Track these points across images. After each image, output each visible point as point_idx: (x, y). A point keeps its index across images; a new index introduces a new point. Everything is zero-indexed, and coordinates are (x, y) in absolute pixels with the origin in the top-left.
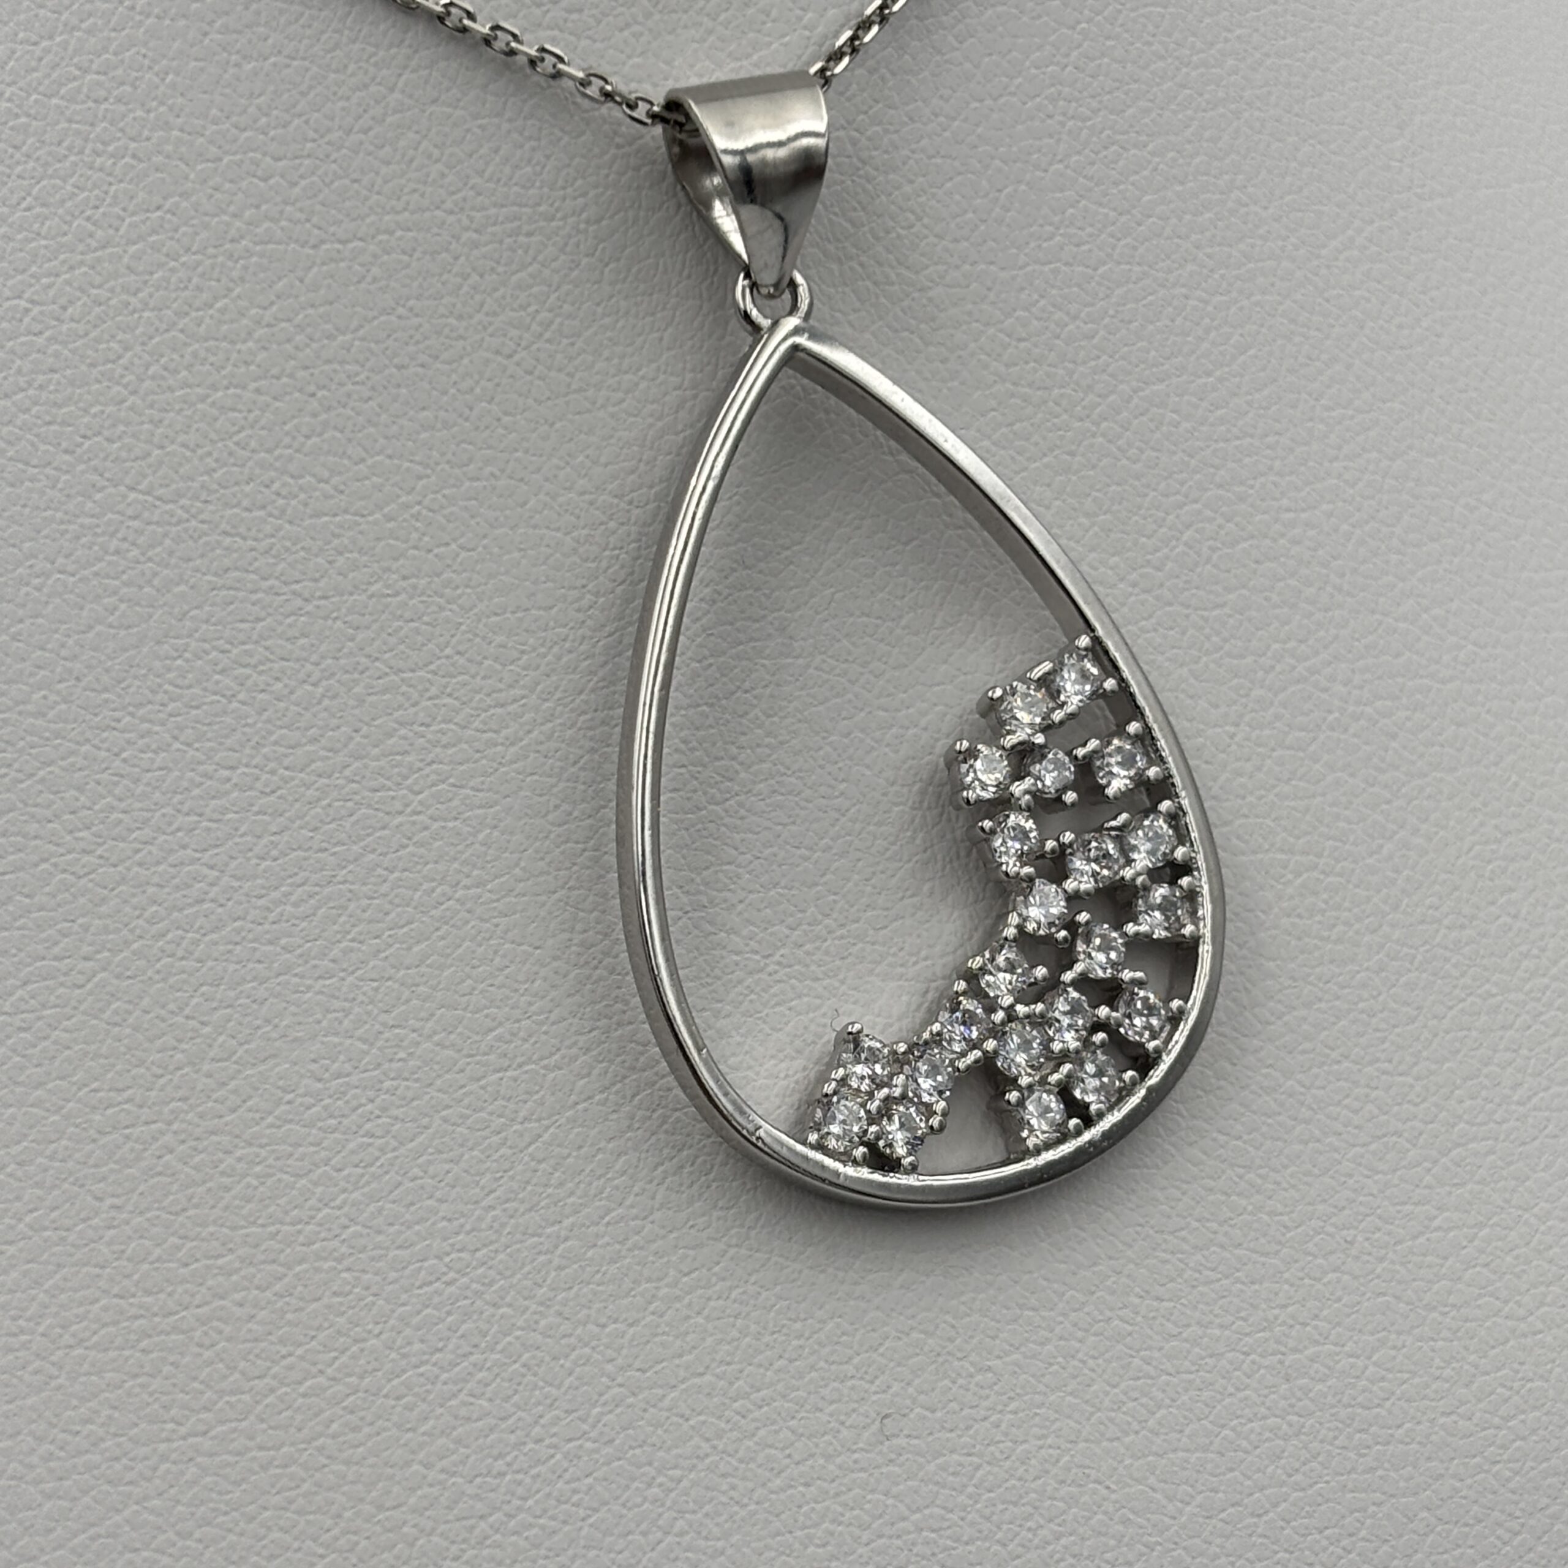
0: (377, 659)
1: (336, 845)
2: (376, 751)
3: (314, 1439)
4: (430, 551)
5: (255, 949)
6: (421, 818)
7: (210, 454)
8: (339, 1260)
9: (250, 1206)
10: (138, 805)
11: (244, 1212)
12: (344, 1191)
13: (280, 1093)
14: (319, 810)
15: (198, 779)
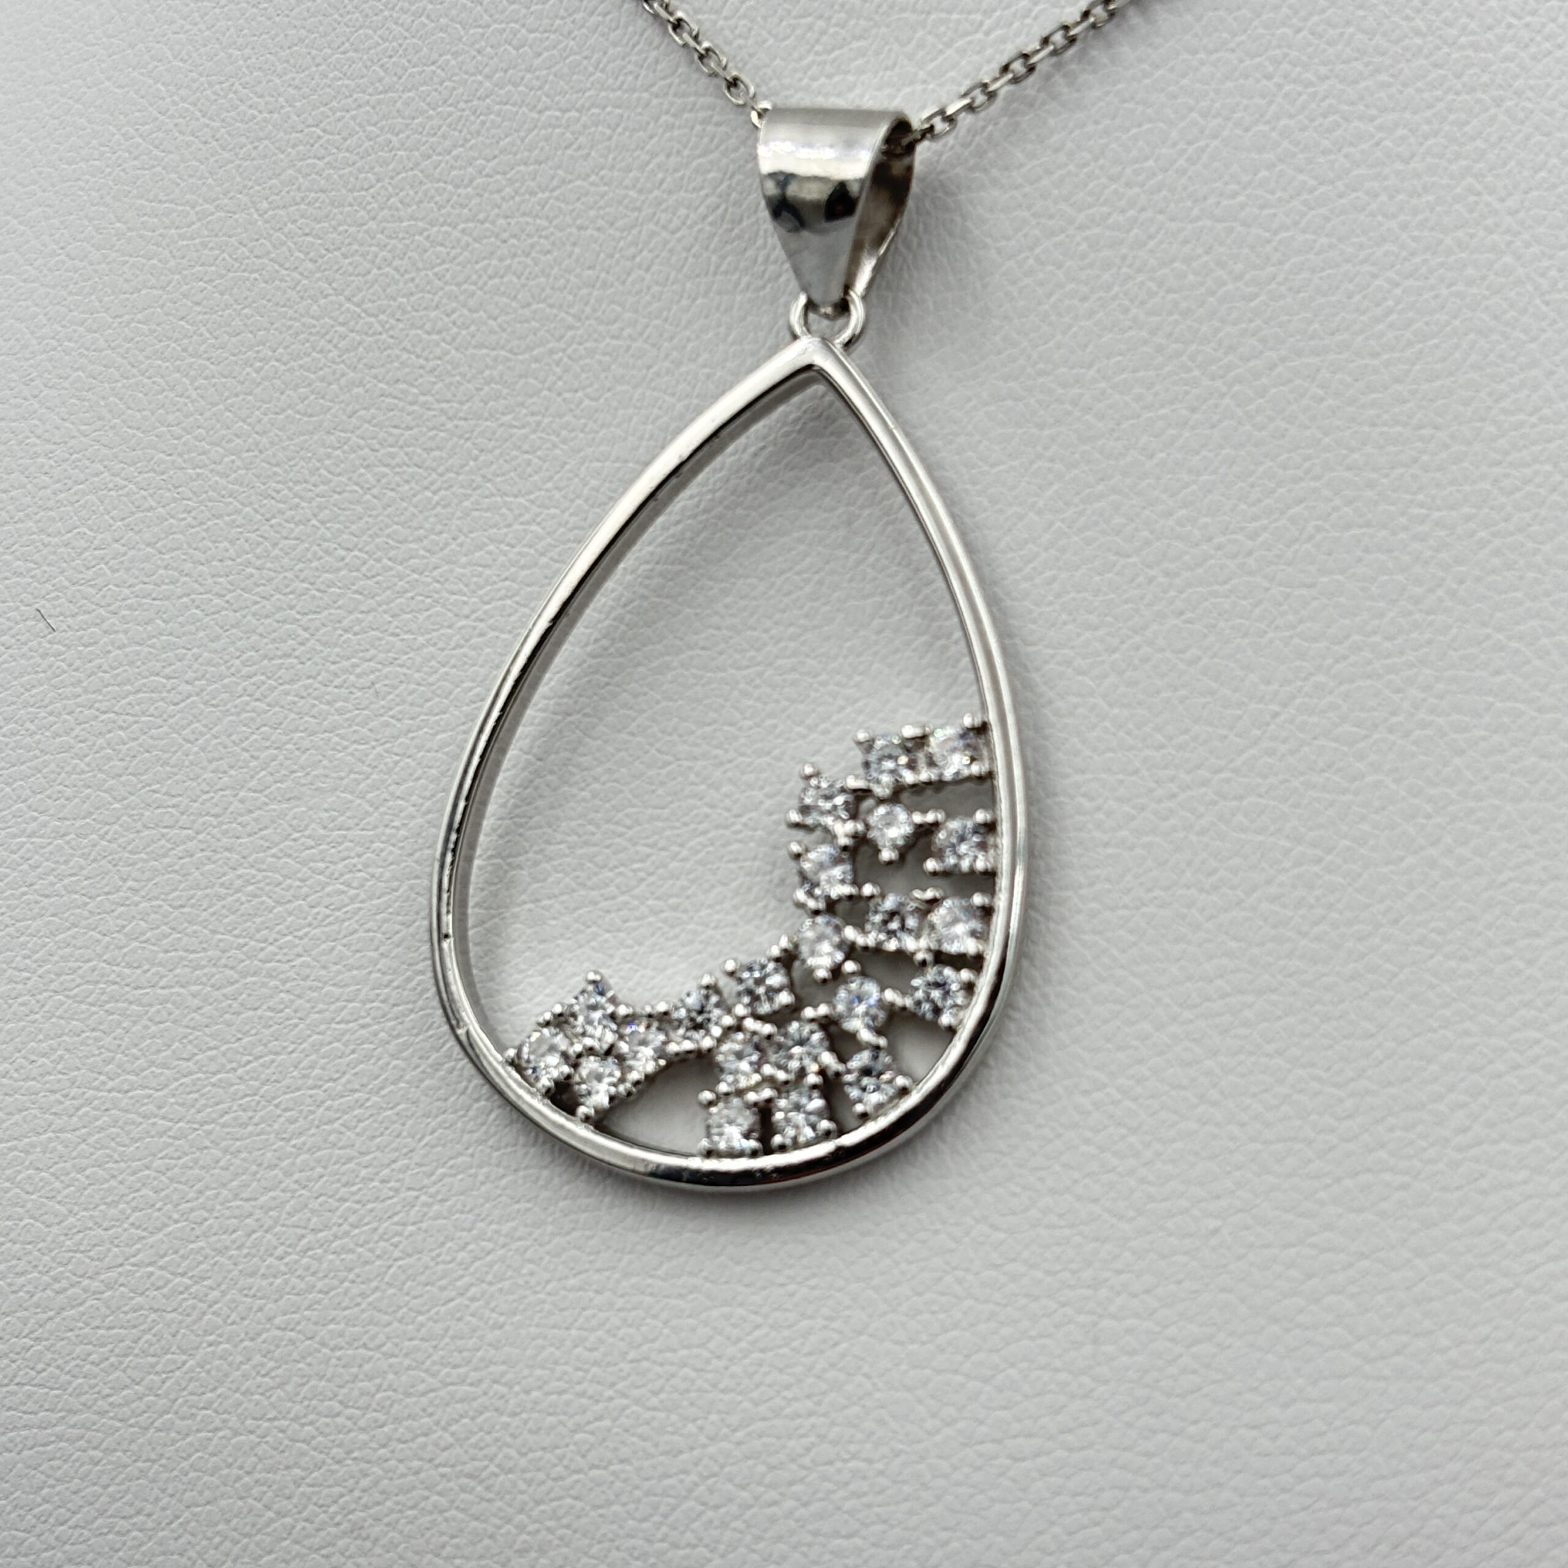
0: (489, 480)
1: (407, 632)
2: (464, 560)
3: (206, 1123)
4: (559, 394)
5: (314, 706)
6: (481, 625)
7: (413, 280)
8: (284, 982)
9: (232, 917)
10: (269, 565)
11: (226, 921)
12: (310, 925)
13: (290, 830)
14: (403, 600)
15: (321, 553)
